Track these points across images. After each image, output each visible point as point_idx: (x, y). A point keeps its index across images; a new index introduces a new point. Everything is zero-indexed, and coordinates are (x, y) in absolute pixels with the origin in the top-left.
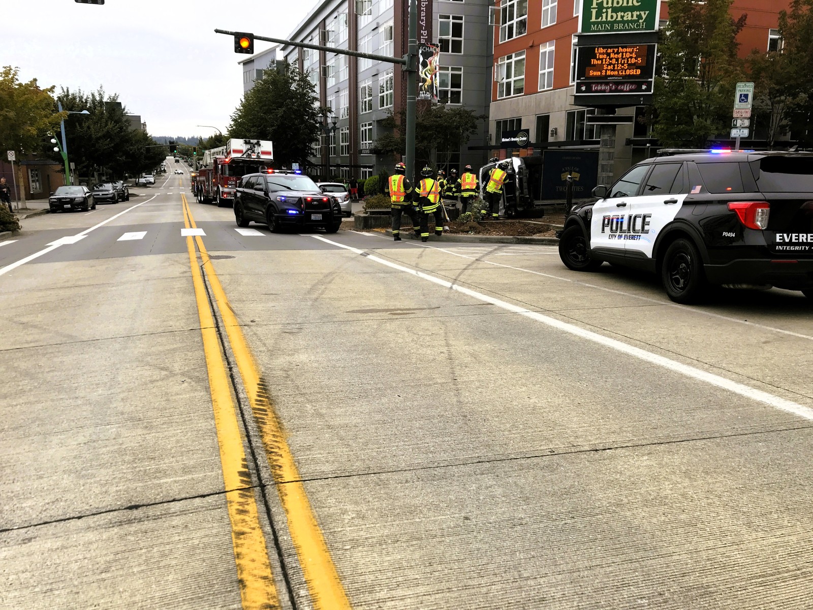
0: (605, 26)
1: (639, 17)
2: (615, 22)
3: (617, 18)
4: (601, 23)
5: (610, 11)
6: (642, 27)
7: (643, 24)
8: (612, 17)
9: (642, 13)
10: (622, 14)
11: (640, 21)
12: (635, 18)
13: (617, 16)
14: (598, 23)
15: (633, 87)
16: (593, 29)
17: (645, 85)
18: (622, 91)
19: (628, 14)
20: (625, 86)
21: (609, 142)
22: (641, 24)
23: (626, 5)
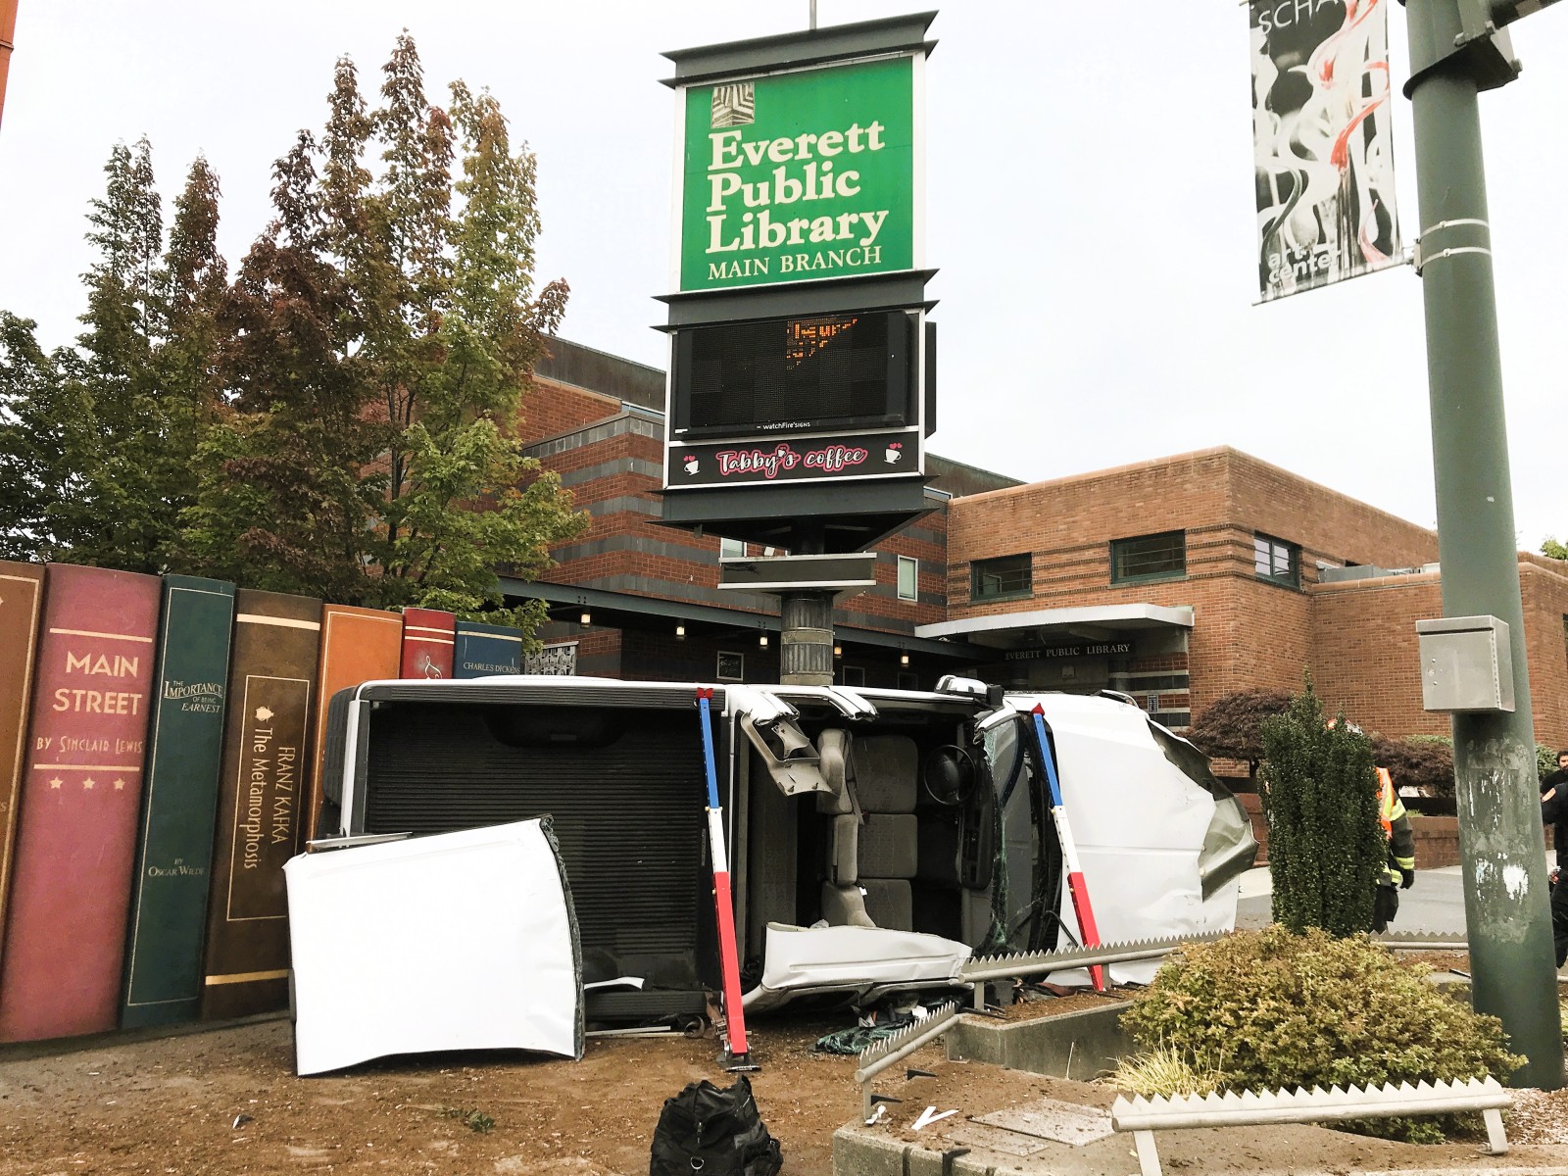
0: (752, 264)
1: (860, 229)
2: (784, 249)
3: (788, 237)
4: (741, 255)
6: (872, 259)
7: (872, 251)
8: (773, 235)
10: (805, 223)
11: (864, 242)
12: (845, 234)
15: (856, 456)
16: (717, 275)
17: (896, 449)
18: (819, 471)
19: (822, 224)
20: (829, 456)
21: (802, 651)
22: (867, 250)
23: (816, 197)
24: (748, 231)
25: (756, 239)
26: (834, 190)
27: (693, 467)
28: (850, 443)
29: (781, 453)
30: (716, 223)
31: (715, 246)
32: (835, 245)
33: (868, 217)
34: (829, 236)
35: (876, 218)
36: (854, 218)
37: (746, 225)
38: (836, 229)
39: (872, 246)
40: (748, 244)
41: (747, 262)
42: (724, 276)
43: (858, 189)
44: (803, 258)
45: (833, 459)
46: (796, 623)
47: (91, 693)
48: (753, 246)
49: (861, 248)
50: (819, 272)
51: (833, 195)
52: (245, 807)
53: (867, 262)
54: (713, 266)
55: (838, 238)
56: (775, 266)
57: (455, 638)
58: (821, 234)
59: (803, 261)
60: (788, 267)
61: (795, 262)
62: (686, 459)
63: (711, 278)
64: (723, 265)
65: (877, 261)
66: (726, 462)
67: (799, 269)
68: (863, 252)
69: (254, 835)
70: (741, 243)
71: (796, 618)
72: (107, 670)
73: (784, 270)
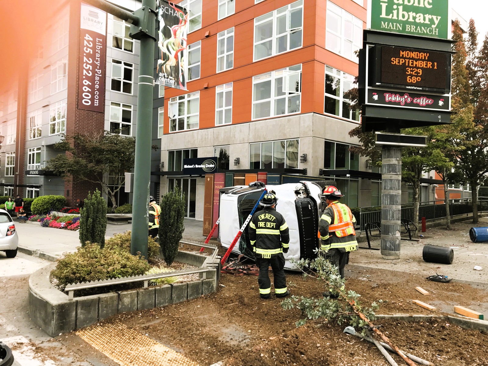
0: (396, 25)
1: (431, 21)
2: (407, 22)
3: (409, 18)
4: (392, 21)
5: (401, 8)
6: (435, 33)
7: (435, 30)
8: (403, 16)
9: (434, 17)
10: (414, 14)
11: (433, 26)
12: (427, 22)
13: (409, 15)
14: (389, 21)
16: (384, 27)
17: (442, 101)
18: (418, 105)
19: (420, 16)
24: (395, 12)
25: (398, 16)
26: (424, 4)
27: (376, 97)
28: (428, 97)
29: (406, 97)
30: (384, 6)
31: (383, 15)
32: (424, 25)
34: (422, 21)
35: (437, 19)
36: (430, 17)
54: (383, 23)
56: (404, 28)
59: (413, 28)
60: (408, 29)
62: (373, 94)
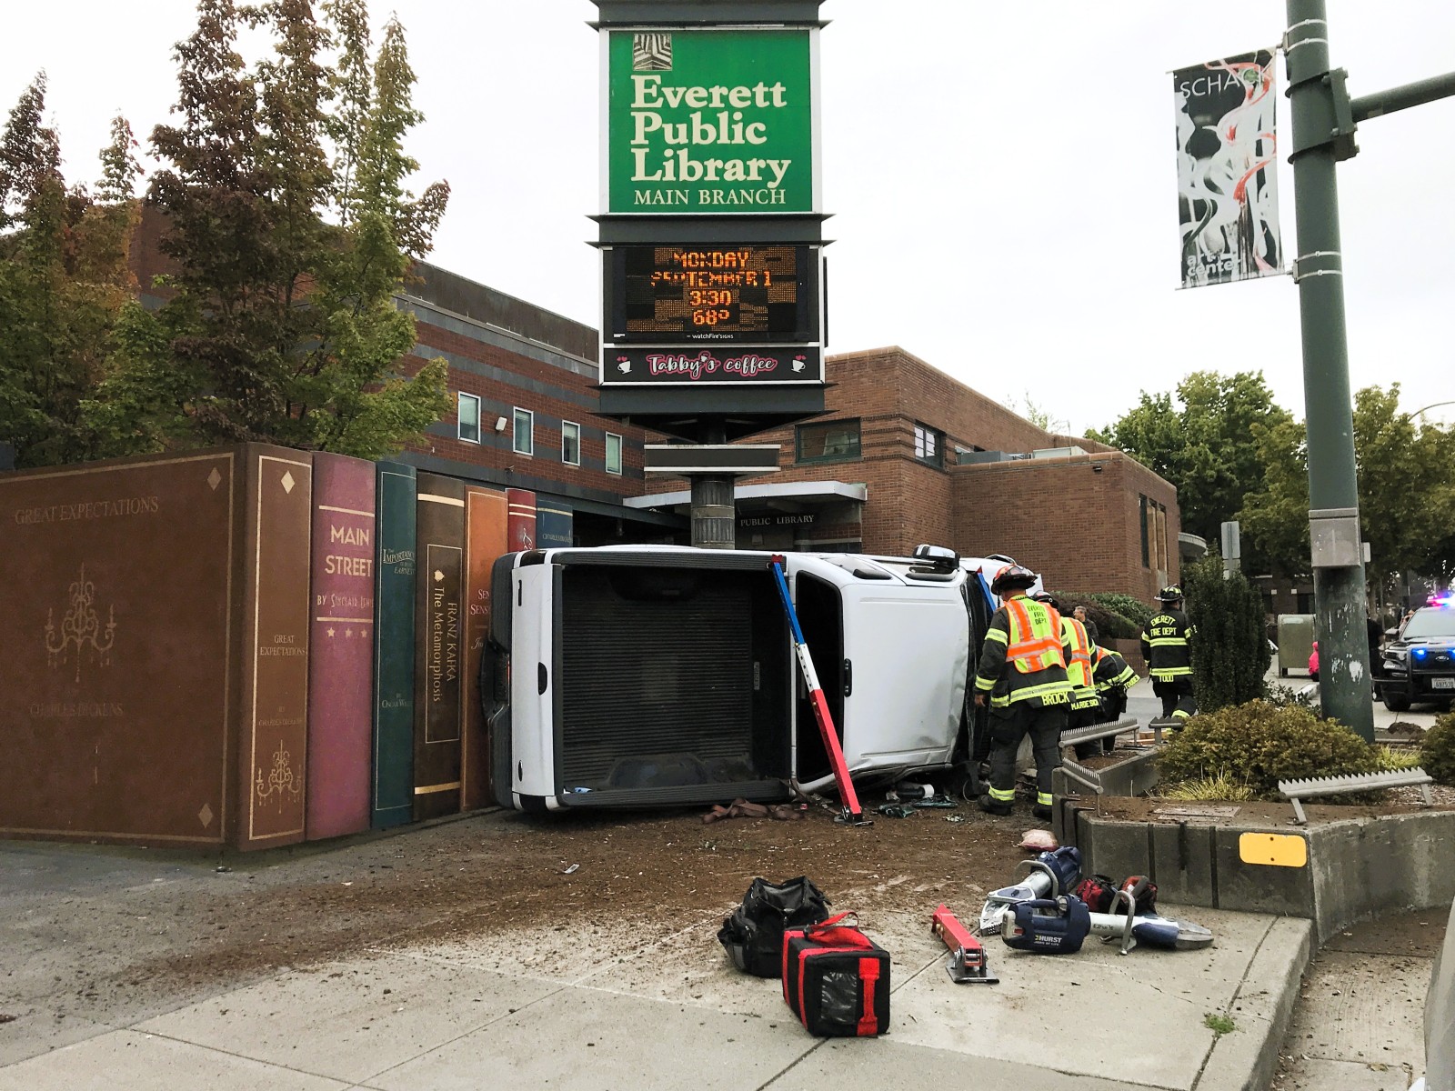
15: (768, 365)
16: (642, 201)
17: (801, 361)
18: (737, 376)
19: (734, 166)
20: (745, 363)
21: (714, 525)
22: (773, 192)
23: (729, 142)
24: (669, 165)
25: (677, 173)
26: (744, 138)
27: (625, 367)
28: (762, 353)
29: (704, 359)
30: (640, 156)
31: (640, 175)
32: (748, 185)
33: (774, 164)
34: (741, 177)
35: (781, 166)
36: (762, 164)
37: (667, 159)
38: (747, 171)
39: (778, 188)
40: (670, 177)
41: (669, 192)
42: (648, 202)
43: (764, 139)
44: (718, 194)
45: (749, 365)
46: (709, 501)
47: (346, 559)
48: (674, 179)
49: (769, 189)
50: (732, 207)
51: (743, 142)
52: (432, 651)
53: (773, 202)
54: (638, 193)
55: (749, 179)
56: (694, 197)
57: (537, 513)
58: (734, 174)
59: (718, 196)
60: (705, 200)
61: (711, 196)
62: (619, 359)
63: (637, 203)
64: (648, 192)
65: (782, 202)
66: (655, 364)
67: (715, 202)
68: (770, 193)
69: (438, 674)
70: (664, 175)
71: (709, 496)
72: (353, 541)
73: (702, 202)
